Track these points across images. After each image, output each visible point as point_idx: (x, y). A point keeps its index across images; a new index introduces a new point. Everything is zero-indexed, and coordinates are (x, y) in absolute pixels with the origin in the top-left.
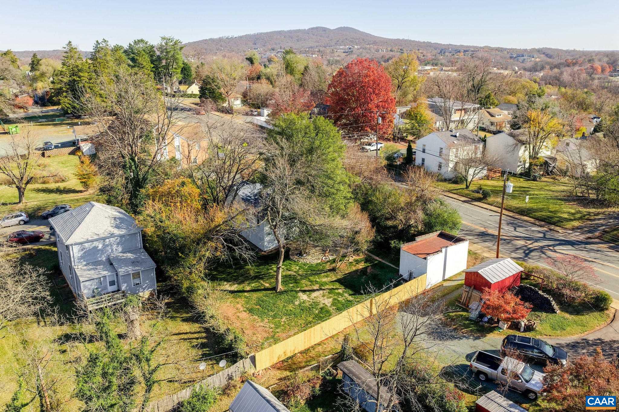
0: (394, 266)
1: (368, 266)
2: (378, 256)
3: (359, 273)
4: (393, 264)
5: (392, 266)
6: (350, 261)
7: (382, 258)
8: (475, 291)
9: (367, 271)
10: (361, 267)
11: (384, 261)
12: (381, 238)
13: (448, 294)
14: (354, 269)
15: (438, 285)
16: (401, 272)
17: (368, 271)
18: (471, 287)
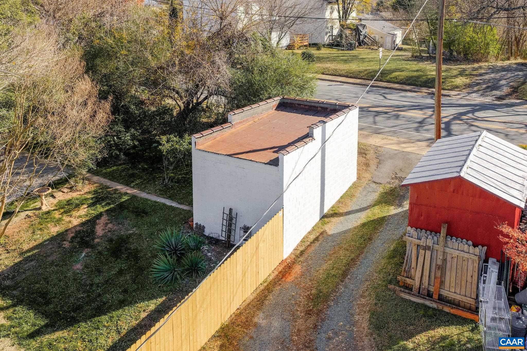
0: (174, 204)
1: (99, 216)
2: (127, 184)
3: (66, 244)
4: (171, 198)
5: (169, 202)
6: (45, 209)
7: (138, 187)
8: (454, 243)
9: (93, 232)
10: (76, 222)
11: (144, 195)
12: (133, 138)
13: (352, 262)
14: (54, 230)
15: (312, 237)
16: (197, 219)
17: (99, 230)
18: (437, 232)
